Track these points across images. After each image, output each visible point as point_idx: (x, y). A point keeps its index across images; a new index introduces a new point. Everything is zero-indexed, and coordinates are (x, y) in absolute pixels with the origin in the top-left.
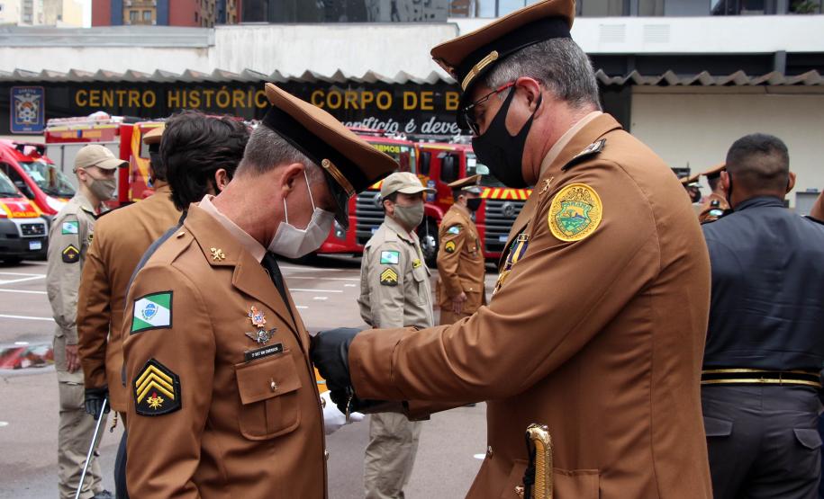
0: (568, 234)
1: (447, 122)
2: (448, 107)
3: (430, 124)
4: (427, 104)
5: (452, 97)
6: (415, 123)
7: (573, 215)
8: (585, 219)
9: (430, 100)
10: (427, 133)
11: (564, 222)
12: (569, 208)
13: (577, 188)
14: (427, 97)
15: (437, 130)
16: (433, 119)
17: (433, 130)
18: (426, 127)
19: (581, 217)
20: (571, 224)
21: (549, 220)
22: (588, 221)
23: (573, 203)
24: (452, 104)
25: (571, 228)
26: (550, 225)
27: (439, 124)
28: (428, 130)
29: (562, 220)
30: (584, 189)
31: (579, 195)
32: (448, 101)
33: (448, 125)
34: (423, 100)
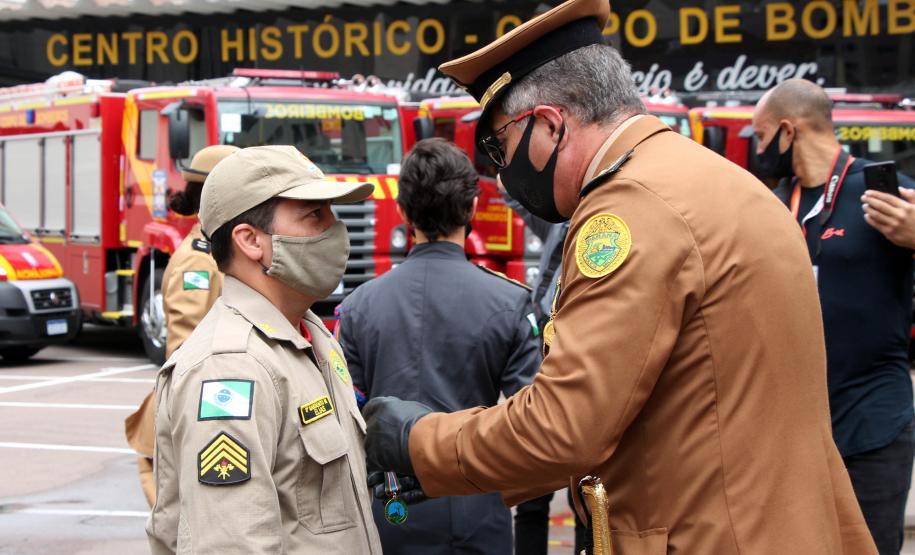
0: (600, 269)
1: (770, 65)
2: (772, 35)
3: (734, 71)
4: (728, 31)
5: (780, 14)
6: (705, 70)
9: (734, 23)
10: (729, 90)
14: (727, 16)
15: (749, 82)
16: (741, 60)
17: (742, 82)
18: (727, 78)
24: (781, 28)
27: (753, 69)
28: (731, 83)
32: (772, 21)
33: (773, 70)
34: (721, 24)
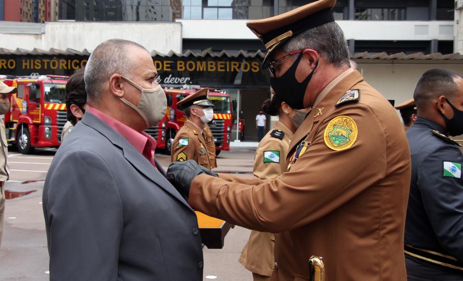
0: (335, 145)
1: (178, 77)
2: (179, 69)
3: (169, 79)
4: (167, 68)
5: (181, 64)
6: (161, 78)
7: (340, 134)
8: (347, 138)
9: (169, 66)
10: (167, 83)
11: (334, 138)
12: (338, 130)
13: (344, 119)
14: (167, 64)
15: (172, 82)
16: (171, 75)
17: (171, 81)
18: (167, 80)
19: (344, 136)
20: (338, 140)
21: (325, 135)
22: (348, 140)
23: (341, 127)
24: (181, 68)
25: (337, 142)
26: (325, 138)
27: (174, 78)
28: (168, 82)
29: (333, 136)
30: (348, 120)
31: (345, 123)
32: (179, 66)
33: (179, 79)
34: (165, 66)
